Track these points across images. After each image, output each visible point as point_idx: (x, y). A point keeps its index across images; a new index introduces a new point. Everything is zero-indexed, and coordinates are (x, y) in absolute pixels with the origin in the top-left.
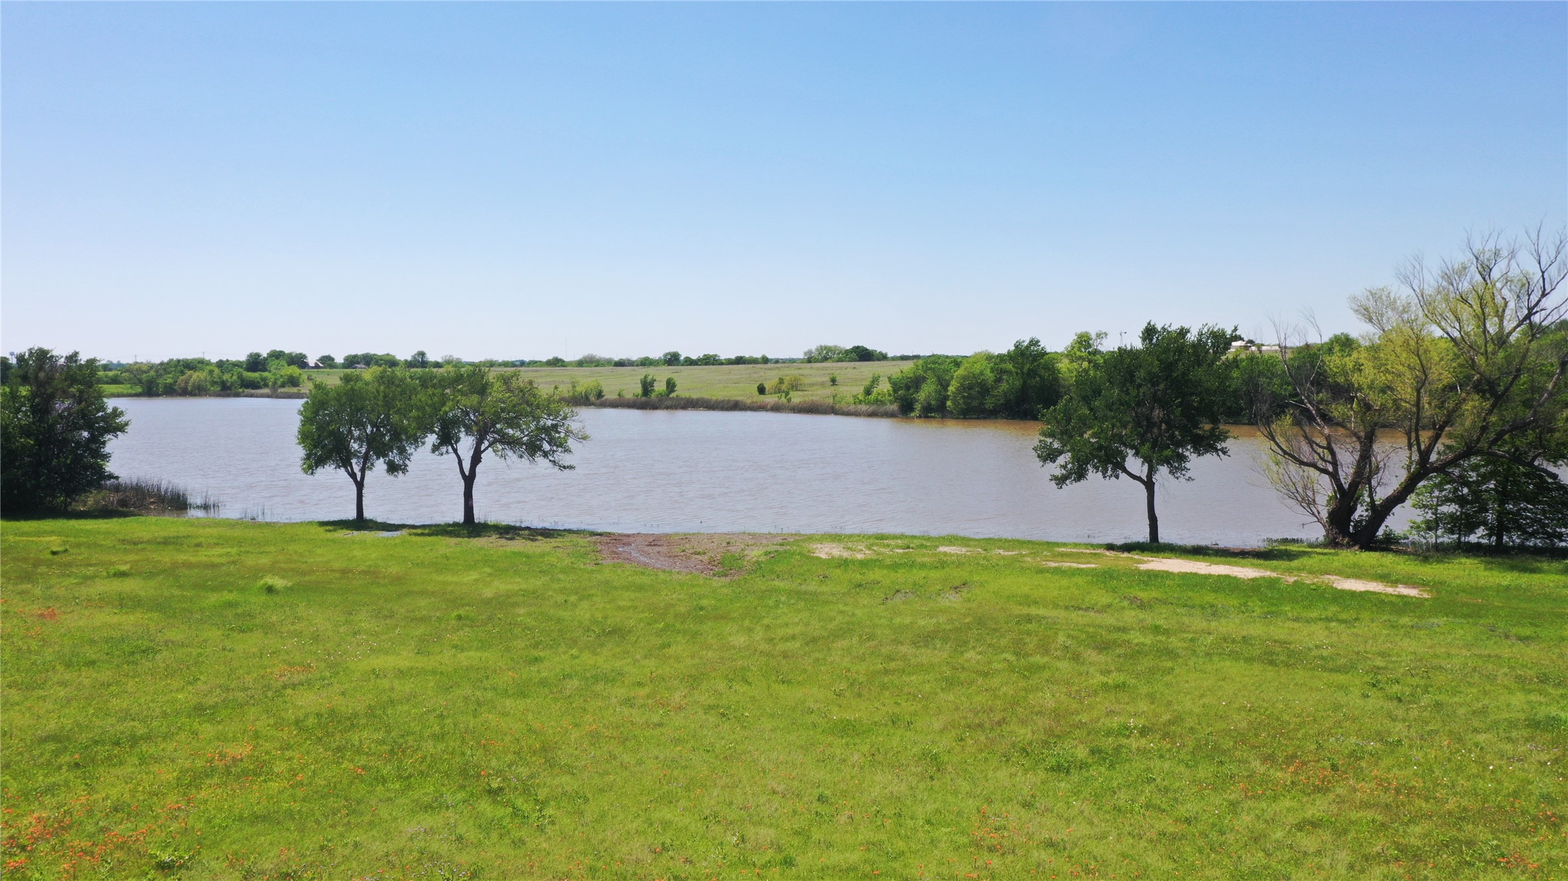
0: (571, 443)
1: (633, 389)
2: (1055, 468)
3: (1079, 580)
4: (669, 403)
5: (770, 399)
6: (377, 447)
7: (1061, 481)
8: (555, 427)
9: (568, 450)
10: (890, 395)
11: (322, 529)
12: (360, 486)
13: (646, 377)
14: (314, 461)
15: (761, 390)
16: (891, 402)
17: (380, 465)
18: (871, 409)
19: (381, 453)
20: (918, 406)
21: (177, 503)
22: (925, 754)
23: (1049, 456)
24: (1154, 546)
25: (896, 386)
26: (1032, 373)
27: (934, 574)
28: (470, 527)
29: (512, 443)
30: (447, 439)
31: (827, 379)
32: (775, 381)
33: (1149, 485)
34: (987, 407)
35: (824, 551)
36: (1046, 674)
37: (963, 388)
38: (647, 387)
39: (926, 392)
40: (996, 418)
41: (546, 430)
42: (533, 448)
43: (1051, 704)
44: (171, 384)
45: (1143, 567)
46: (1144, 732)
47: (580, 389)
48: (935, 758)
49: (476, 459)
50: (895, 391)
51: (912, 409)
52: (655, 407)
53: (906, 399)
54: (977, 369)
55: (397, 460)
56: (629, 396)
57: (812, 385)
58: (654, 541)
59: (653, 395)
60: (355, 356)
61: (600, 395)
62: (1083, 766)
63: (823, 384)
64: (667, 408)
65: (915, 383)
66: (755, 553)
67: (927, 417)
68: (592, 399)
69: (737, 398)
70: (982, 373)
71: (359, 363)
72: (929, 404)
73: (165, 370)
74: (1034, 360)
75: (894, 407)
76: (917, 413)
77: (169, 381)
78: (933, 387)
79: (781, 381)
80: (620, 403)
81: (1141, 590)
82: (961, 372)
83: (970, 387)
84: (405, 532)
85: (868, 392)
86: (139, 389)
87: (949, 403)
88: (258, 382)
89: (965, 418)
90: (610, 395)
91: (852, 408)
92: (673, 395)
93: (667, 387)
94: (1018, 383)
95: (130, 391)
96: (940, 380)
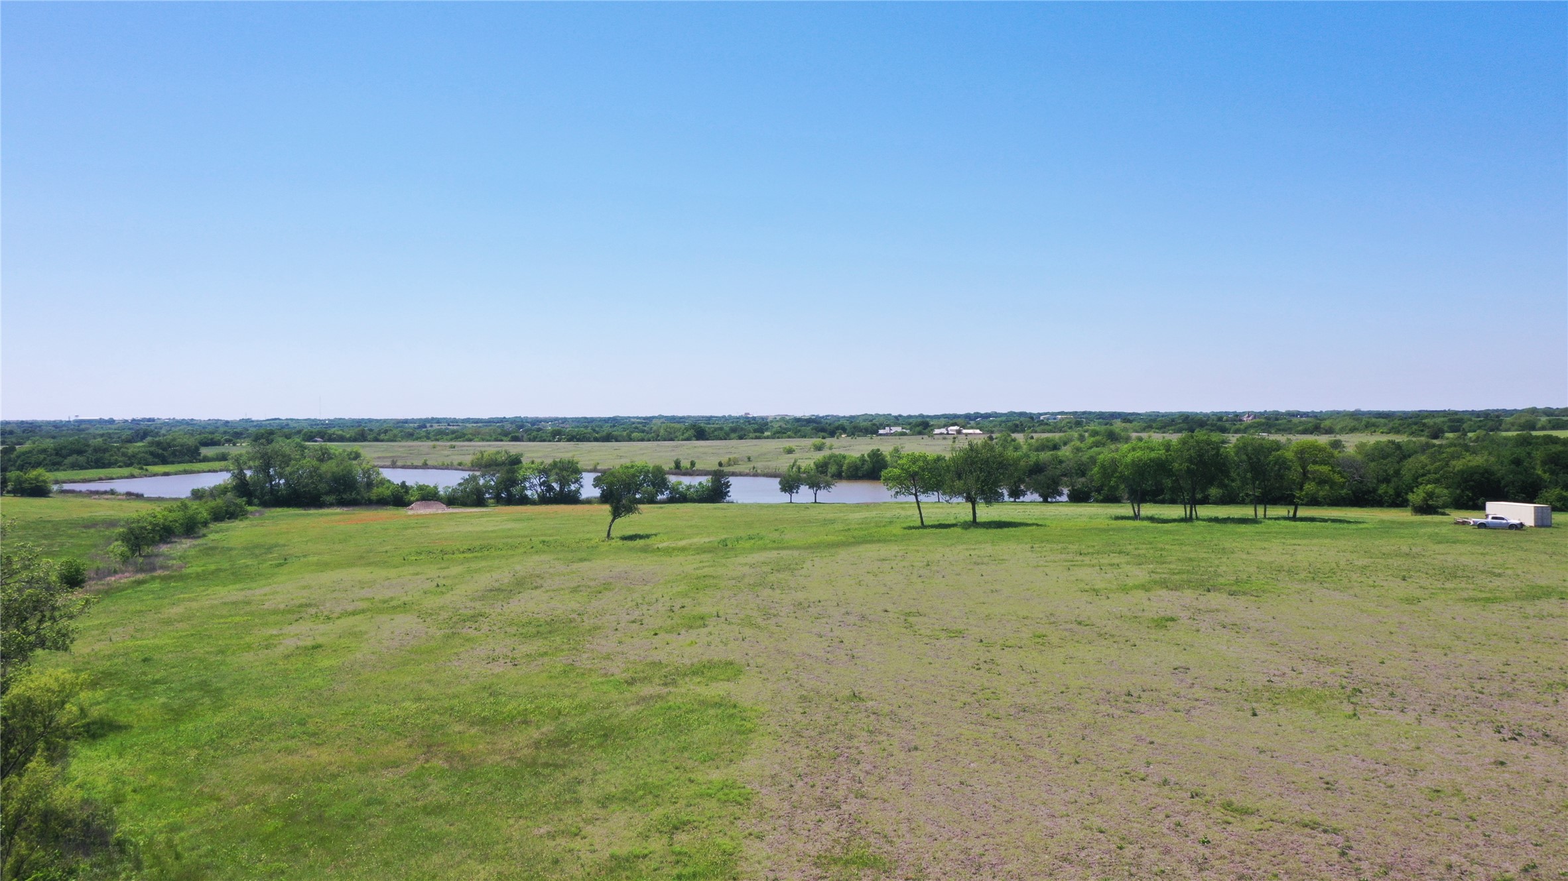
20: (830, 475)
28: (816, 503)
38: (678, 464)
39: (833, 469)
40: (862, 479)
50: (817, 468)
53: (822, 472)
59: (684, 469)
63: (744, 461)
65: (826, 465)
70: (856, 461)
72: (834, 474)
78: (835, 467)
79: (730, 460)
82: (848, 461)
83: (851, 467)
84: (805, 505)
87: (844, 474)
89: (850, 479)
92: (694, 468)
96: (838, 464)
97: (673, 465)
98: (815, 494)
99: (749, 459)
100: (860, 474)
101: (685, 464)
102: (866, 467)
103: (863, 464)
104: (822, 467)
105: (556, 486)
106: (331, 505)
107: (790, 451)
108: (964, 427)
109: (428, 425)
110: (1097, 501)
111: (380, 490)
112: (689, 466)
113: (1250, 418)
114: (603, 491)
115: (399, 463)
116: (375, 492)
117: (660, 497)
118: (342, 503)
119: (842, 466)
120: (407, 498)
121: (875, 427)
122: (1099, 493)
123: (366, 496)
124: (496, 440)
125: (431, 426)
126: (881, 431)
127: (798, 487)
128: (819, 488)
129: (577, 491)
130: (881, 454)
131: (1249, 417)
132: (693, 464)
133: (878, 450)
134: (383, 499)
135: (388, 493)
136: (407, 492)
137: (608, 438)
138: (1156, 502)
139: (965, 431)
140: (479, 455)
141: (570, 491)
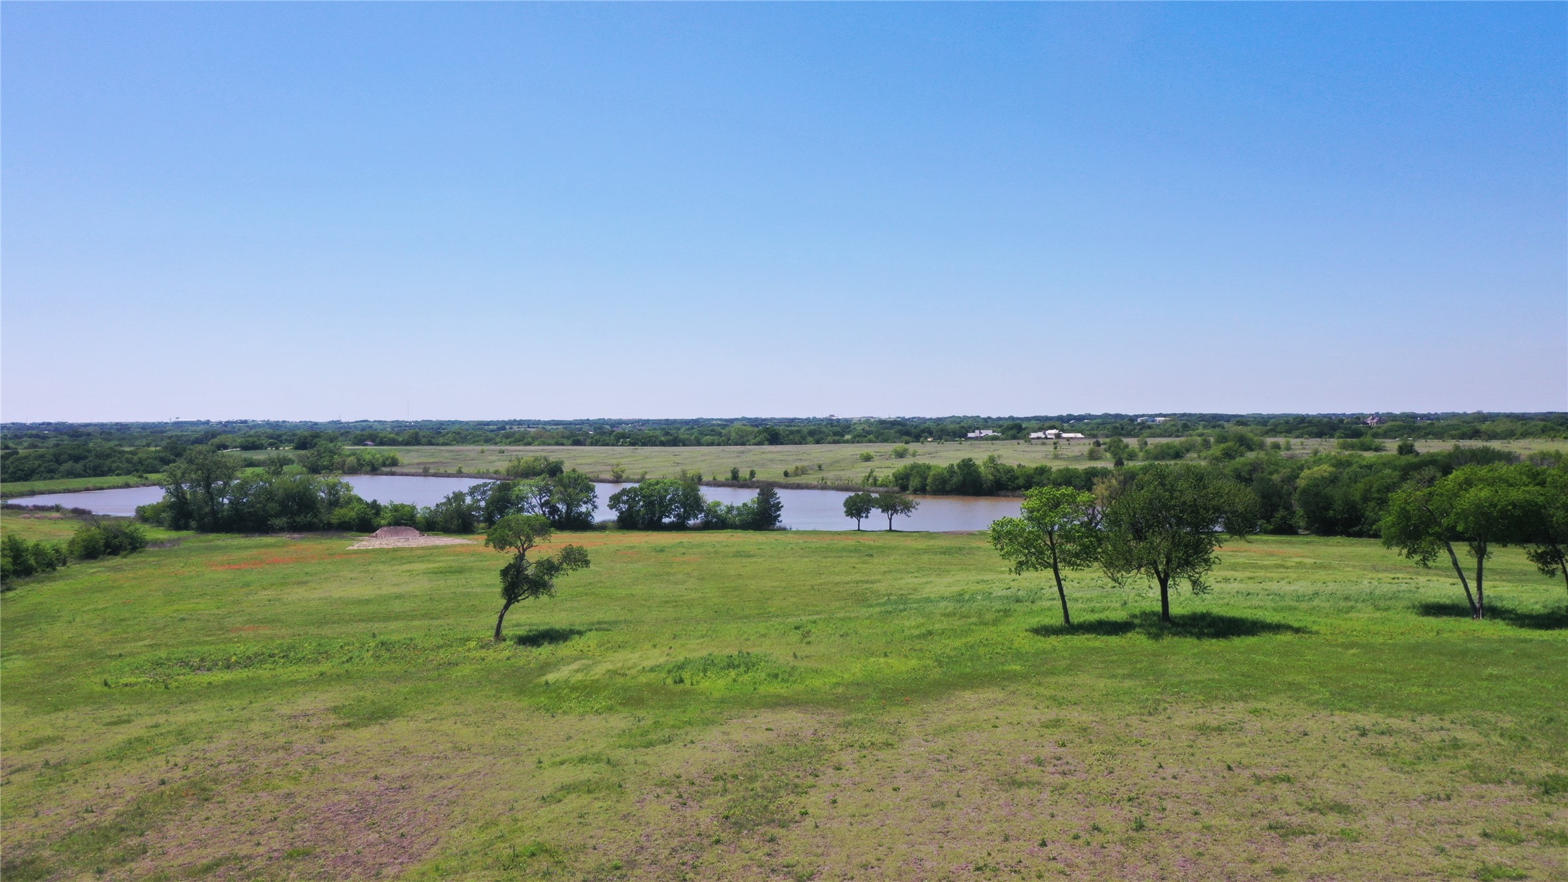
1: (726, 476)
6: (863, 510)
10: (891, 482)
15: (786, 474)
16: (894, 486)
20: (911, 489)
25: (898, 478)
26: (969, 474)
28: (892, 531)
38: (735, 474)
39: (914, 482)
40: (951, 494)
49: (892, 515)
50: (896, 481)
51: (906, 490)
53: (903, 485)
54: (941, 472)
56: (721, 479)
59: (742, 480)
61: (700, 478)
65: (907, 477)
67: (917, 494)
70: (944, 475)
72: (917, 488)
74: (970, 468)
75: (897, 489)
76: (911, 492)
78: (919, 480)
79: (797, 469)
80: (717, 484)
82: (933, 472)
83: (937, 480)
87: (928, 488)
89: (935, 495)
92: (753, 479)
94: (962, 479)
96: (921, 476)
97: (729, 475)
98: (890, 520)
99: (820, 467)
100: (948, 488)
101: (744, 474)
102: (955, 480)
103: (951, 477)
104: (902, 479)
105: (562, 507)
106: (281, 530)
107: (868, 458)
108: (1064, 431)
109: (508, 427)
110: (1267, 532)
111: (343, 511)
112: (748, 476)
113: (1375, 421)
114: (621, 513)
115: (432, 471)
116: (338, 515)
117: (691, 522)
118: (294, 528)
119: (926, 479)
120: (376, 521)
121: (964, 431)
122: (1268, 522)
123: (325, 518)
124: (558, 444)
125: (511, 428)
126: (970, 435)
127: (868, 511)
128: (896, 511)
129: (588, 514)
130: (974, 464)
131: (1373, 419)
132: (752, 474)
133: (970, 460)
134: (345, 522)
135: (353, 514)
136: (377, 514)
137: (675, 442)
138: (1349, 535)
139: (1065, 435)
140: (516, 463)
141: (581, 514)
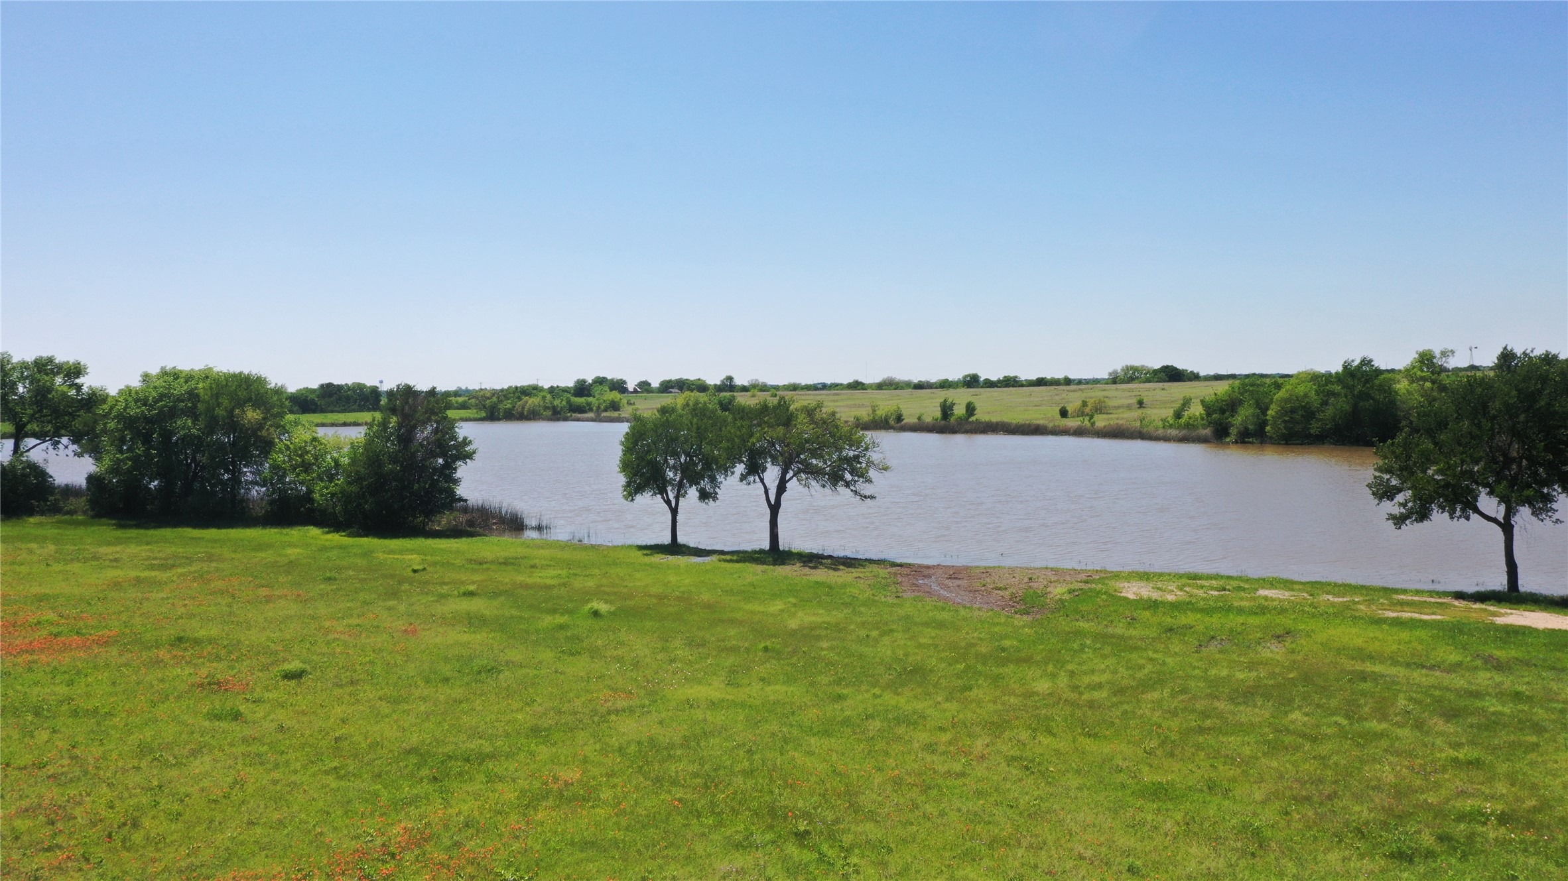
0: (872, 473)
1: (932, 412)
2: (1392, 507)
3: (1422, 634)
4: (968, 427)
5: (1072, 423)
6: (691, 476)
7: (1399, 521)
8: (856, 458)
9: (869, 481)
10: (1202, 419)
11: (640, 553)
12: (674, 512)
13: (945, 401)
14: (634, 489)
15: (1064, 413)
16: (1204, 427)
17: (693, 493)
18: (1184, 432)
19: (694, 481)
20: (1233, 431)
21: (514, 524)
22: (1245, 826)
23: (1385, 493)
24: (1512, 596)
25: (1209, 408)
26: (1364, 396)
27: (1254, 621)
28: (776, 554)
29: (815, 473)
30: (755, 469)
31: (1134, 401)
32: (1078, 404)
33: (1507, 528)
34: (1312, 431)
35: (1132, 591)
36: (1384, 743)
37: (1283, 412)
38: (946, 410)
39: (1242, 417)
40: (1323, 444)
41: (848, 460)
42: (835, 478)
43: (1391, 778)
44: (510, 409)
45: (1500, 621)
46: (1503, 819)
47: (881, 413)
48: (1257, 832)
49: (781, 488)
50: (1209, 415)
51: (1227, 434)
52: (953, 431)
53: (1221, 424)
54: (1301, 390)
55: (708, 488)
56: (928, 419)
57: (1119, 407)
58: (955, 573)
59: (953, 419)
60: (670, 381)
61: (899, 418)
62: (1430, 854)
63: (1129, 407)
64: (966, 432)
65: (1229, 406)
66: (1059, 591)
67: (1243, 442)
68: (892, 422)
69: (1037, 422)
70: (1306, 395)
71: (672, 387)
72: (1246, 429)
73: (505, 396)
74: (1367, 382)
75: (1207, 432)
76: (1232, 438)
77: (509, 406)
78: (1251, 411)
79: (1085, 404)
80: (920, 427)
81: (1497, 648)
82: (1281, 394)
83: (1293, 411)
84: (715, 558)
85: (1178, 415)
86: (483, 414)
87: (1268, 428)
88: (584, 407)
89: (1287, 444)
90: (909, 419)
91: (1160, 432)
92: (973, 419)
93: (967, 411)
94: (1347, 407)
95: (476, 416)
96: (1258, 404)
98: (775, 509)
100: (1315, 428)
102: (1330, 411)
103: (1324, 404)
104: (1223, 411)
119: (1264, 411)
